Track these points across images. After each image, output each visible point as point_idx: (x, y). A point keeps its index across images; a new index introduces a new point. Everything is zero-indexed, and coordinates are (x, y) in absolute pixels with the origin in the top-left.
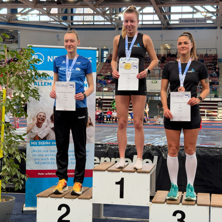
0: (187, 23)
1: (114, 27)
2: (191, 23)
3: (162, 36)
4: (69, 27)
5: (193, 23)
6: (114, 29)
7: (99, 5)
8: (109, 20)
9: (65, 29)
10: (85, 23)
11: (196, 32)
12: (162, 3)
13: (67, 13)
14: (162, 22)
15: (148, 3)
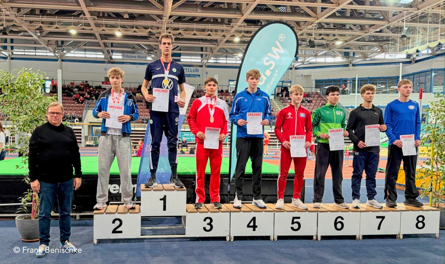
0: (130, 58)
1: (57, 58)
2: (133, 58)
3: (106, 69)
4: (10, 56)
5: (134, 59)
6: (57, 60)
7: (43, 37)
8: (52, 51)
9: (5, 58)
10: (26, 53)
11: (137, 67)
12: (106, 39)
13: (7, 43)
14: (105, 56)
15: (92, 38)
